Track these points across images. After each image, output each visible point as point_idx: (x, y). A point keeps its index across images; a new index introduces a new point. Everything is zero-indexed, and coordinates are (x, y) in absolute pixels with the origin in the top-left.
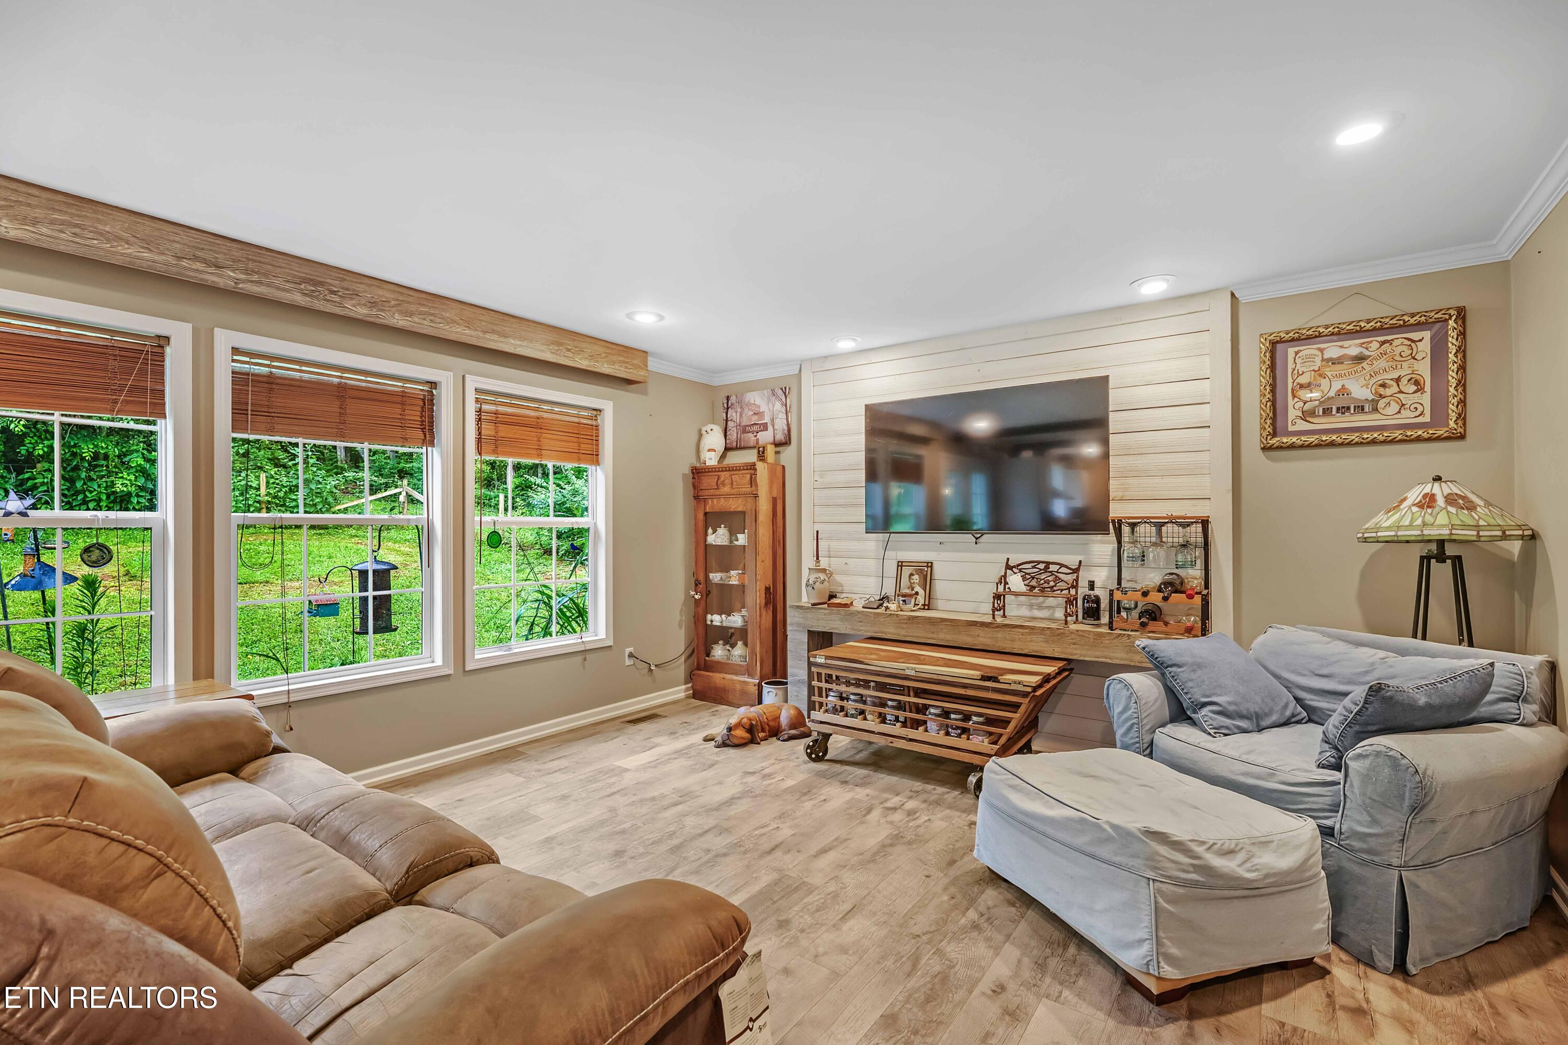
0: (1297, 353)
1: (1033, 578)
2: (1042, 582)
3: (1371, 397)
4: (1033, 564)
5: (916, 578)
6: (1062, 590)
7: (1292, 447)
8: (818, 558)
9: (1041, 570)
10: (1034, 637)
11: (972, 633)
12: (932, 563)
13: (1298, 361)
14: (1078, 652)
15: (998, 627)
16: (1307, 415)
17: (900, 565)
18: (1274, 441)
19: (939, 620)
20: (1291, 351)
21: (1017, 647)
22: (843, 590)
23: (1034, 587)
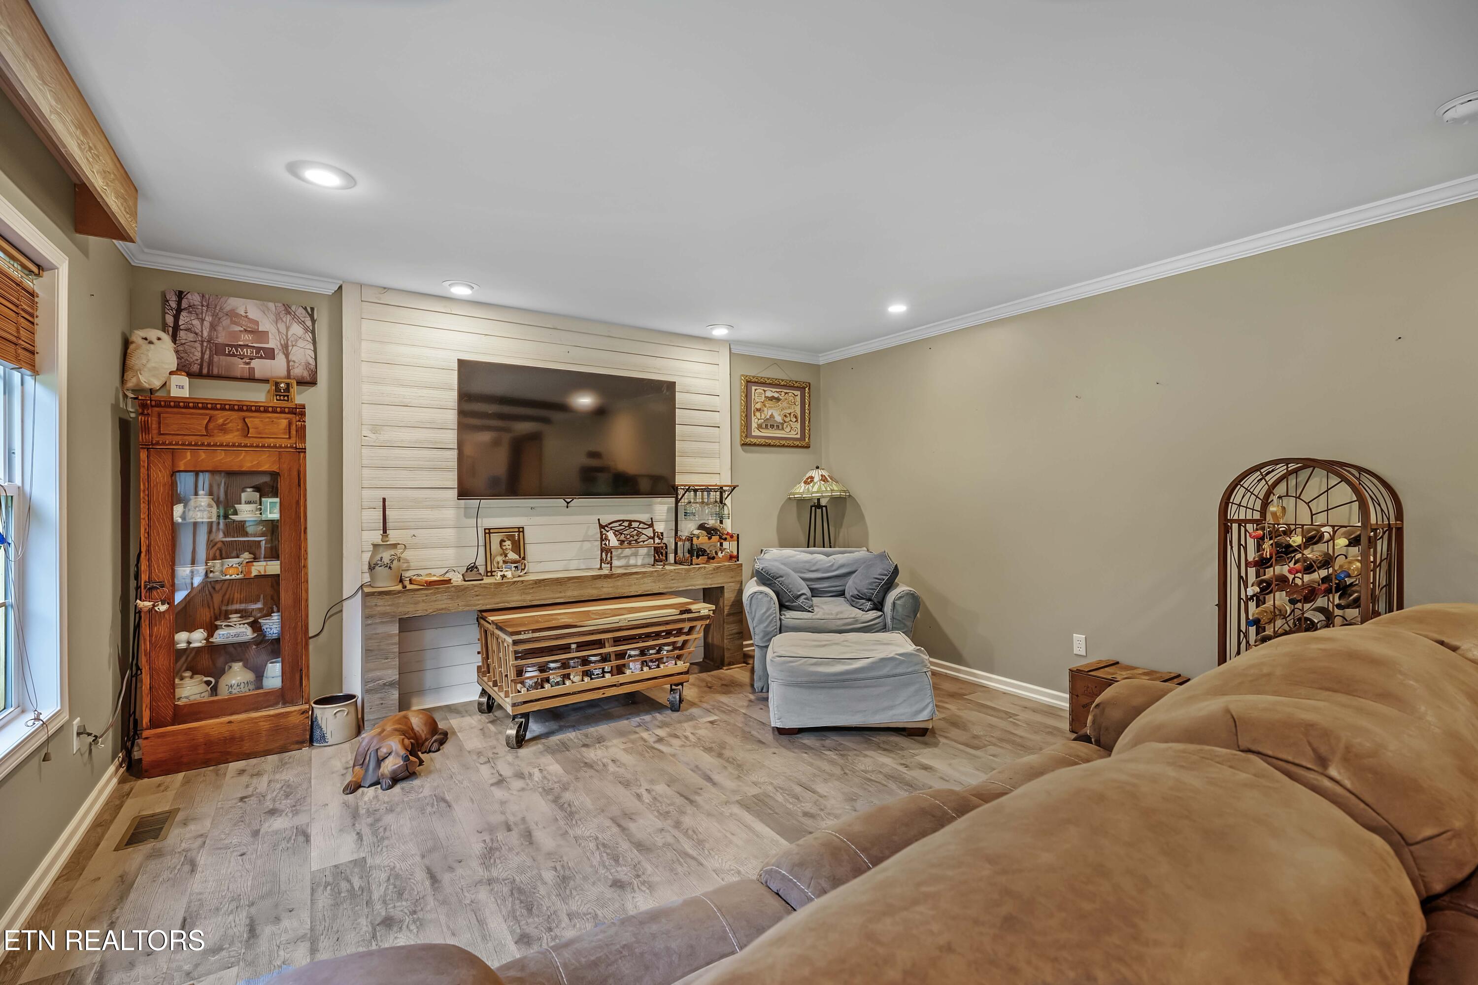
0: (756, 390)
1: (621, 534)
2: (628, 537)
3: (781, 421)
4: (620, 523)
5: (508, 544)
6: (644, 541)
7: (755, 445)
8: (385, 531)
9: (626, 527)
10: (646, 580)
11: (597, 586)
12: (523, 528)
13: (756, 395)
14: (675, 585)
15: (618, 577)
16: (759, 427)
17: (488, 532)
18: (748, 440)
19: (566, 579)
20: (754, 388)
21: (633, 591)
22: (409, 566)
23: (624, 541)
